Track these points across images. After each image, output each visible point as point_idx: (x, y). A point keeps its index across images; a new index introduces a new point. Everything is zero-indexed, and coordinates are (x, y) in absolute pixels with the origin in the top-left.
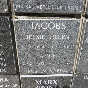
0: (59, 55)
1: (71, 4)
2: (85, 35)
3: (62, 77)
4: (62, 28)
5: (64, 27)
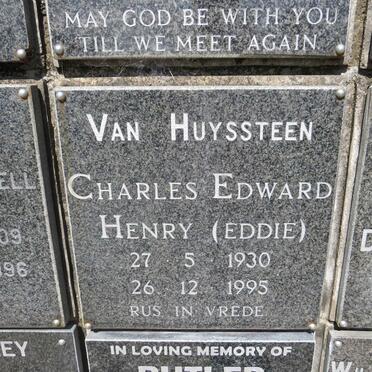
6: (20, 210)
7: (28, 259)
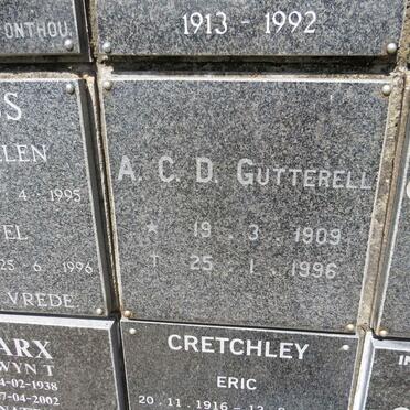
0: (27, 233)
1: (25, 14)
2: (110, 143)
3: (68, 330)
4: (9, 117)
5: (15, 112)
6: (348, 210)
7: (341, 260)
